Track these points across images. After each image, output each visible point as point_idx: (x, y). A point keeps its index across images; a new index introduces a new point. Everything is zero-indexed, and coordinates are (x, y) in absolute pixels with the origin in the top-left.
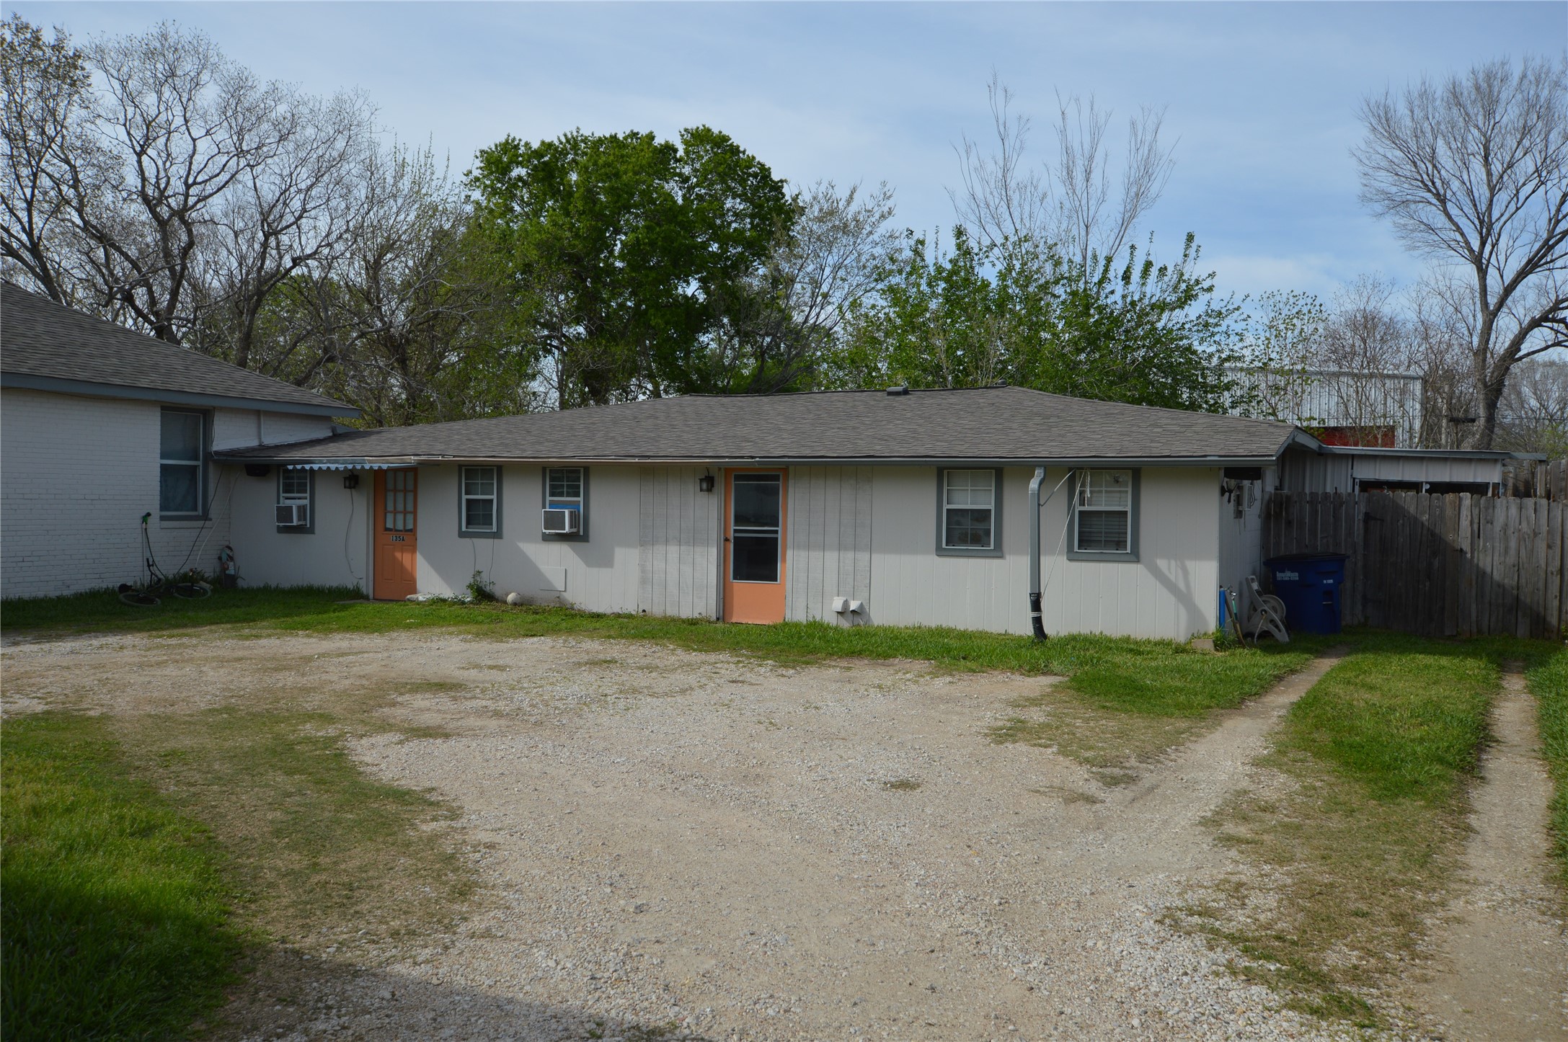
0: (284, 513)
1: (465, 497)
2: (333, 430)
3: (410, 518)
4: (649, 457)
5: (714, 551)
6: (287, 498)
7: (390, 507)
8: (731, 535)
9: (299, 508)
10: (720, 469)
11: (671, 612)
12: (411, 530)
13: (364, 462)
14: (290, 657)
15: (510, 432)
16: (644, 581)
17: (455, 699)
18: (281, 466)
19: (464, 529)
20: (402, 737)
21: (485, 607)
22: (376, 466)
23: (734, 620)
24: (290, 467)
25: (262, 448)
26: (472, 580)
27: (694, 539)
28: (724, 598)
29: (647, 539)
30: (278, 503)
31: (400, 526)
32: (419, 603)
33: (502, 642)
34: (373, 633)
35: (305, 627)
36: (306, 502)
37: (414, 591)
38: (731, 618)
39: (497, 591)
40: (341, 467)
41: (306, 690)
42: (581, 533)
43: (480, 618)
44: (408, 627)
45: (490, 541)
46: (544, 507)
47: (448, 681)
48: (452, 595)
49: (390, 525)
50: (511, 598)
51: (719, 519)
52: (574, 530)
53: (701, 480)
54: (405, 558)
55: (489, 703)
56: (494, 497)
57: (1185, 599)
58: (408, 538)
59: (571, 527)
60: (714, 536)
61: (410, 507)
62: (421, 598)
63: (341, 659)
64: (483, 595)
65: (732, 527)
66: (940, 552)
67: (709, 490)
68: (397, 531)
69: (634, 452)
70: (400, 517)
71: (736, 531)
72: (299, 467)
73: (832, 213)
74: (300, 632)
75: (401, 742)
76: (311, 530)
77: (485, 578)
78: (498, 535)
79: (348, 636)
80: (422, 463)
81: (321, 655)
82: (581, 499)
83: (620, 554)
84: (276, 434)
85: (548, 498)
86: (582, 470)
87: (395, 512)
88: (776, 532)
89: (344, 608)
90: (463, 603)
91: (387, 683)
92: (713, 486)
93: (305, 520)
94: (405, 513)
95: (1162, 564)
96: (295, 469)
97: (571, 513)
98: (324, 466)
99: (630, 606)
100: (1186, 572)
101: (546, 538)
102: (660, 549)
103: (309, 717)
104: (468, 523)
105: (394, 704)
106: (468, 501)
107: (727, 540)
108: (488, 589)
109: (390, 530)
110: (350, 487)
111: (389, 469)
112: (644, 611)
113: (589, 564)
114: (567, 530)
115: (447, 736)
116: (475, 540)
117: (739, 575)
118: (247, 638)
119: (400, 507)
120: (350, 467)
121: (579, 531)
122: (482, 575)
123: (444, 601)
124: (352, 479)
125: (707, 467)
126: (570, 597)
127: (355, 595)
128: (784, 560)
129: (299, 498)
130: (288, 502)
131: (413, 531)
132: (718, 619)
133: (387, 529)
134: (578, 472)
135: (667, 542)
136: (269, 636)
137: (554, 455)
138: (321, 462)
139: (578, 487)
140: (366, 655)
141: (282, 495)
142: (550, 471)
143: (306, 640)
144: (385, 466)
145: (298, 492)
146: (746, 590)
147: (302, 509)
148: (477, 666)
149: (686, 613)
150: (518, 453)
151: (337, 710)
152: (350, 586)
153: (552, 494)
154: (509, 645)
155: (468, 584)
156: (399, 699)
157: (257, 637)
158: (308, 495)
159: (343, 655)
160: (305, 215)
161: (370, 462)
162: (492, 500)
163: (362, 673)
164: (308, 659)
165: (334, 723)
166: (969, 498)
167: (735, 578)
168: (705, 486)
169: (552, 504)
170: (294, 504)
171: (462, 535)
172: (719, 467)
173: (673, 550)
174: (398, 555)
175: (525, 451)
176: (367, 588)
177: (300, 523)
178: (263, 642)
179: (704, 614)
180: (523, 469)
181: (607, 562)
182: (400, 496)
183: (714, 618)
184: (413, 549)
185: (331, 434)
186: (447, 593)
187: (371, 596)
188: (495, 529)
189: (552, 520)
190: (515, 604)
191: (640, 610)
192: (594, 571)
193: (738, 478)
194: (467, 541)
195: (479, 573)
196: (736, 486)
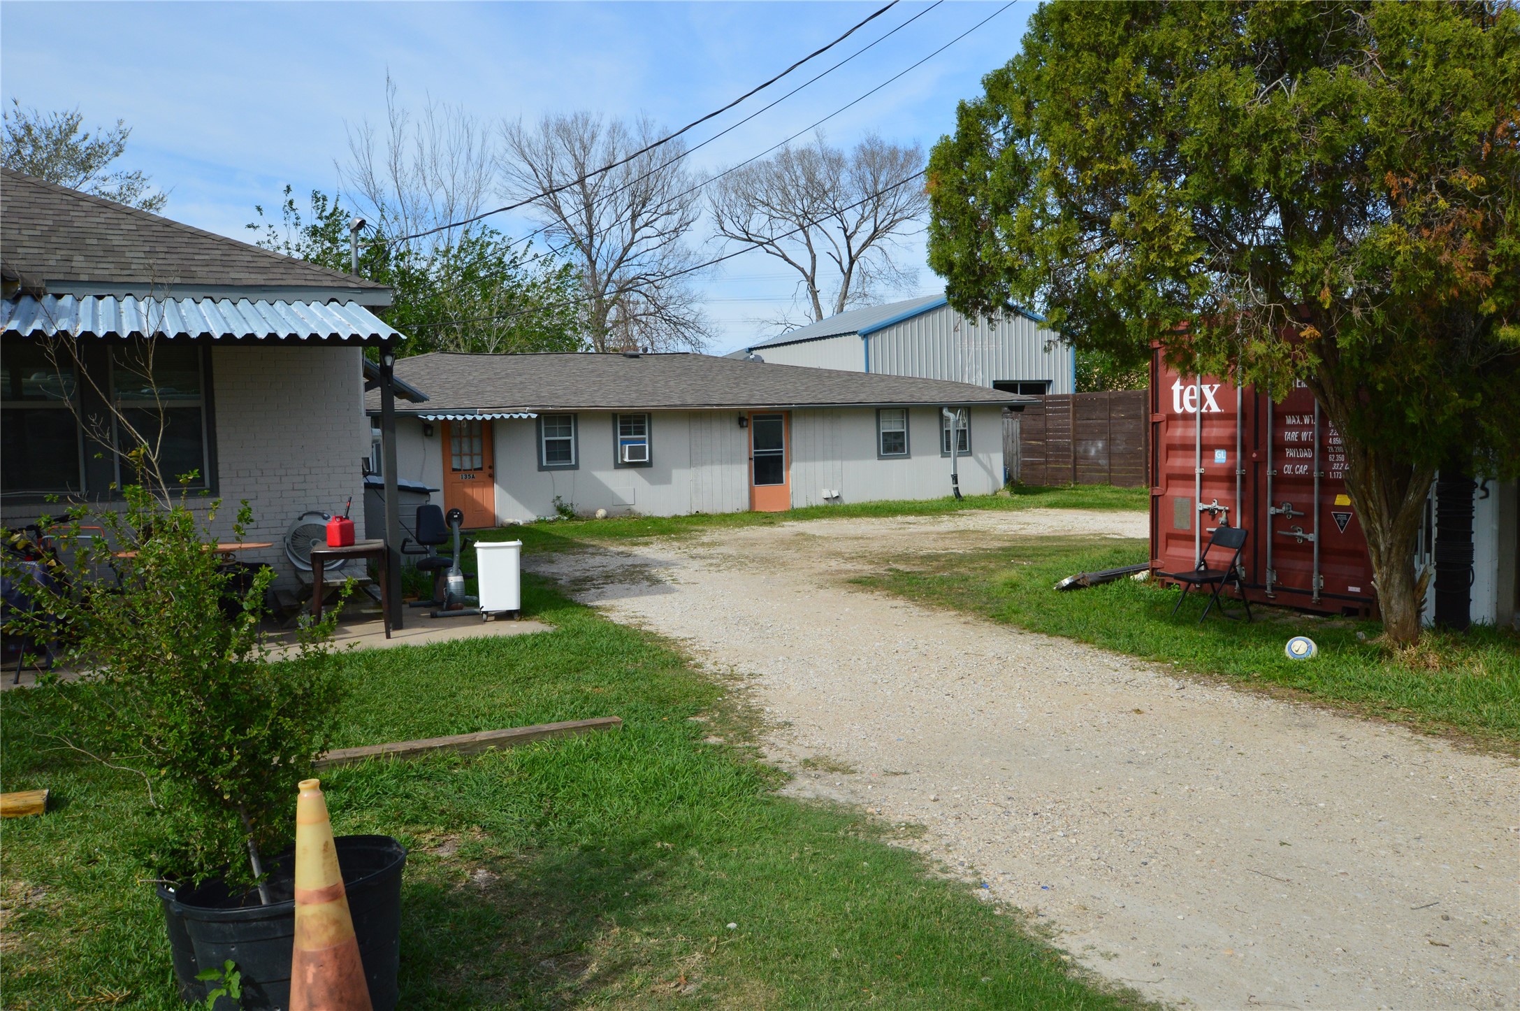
1: (544, 439)
5: (746, 467)
7: (455, 450)
8: (753, 455)
10: (746, 413)
11: (717, 510)
12: (486, 469)
16: (696, 491)
19: (545, 463)
23: (756, 511)
26: (554, 504)
27: (731, 460)
28: (752, 497)
29: (694, 461)
31: (467, 466)
38: (757, 507)
39: (582, 510)
42: (646, 461)
45: (567, 472)
46: (616, 443)
48: (533, 518)
49: (456, 466)
50: (601, 513)
51: (747, 446)
53: (738, 420)
54: (479, 493)
56: (572, 438)
57: (990, 473)
58: (485, 475)
60: (746, 457)
61: (476, 450)
64: (570, 514)
65: (753, 451)
66: (880, 457)
67: (742, 426)
68: (465, 470)
70: (467, 458)
71: (755, 453)
77: (566, 501)
78: (577, 467)
82: (648, 436)
83: (676, 474)
85: (619, 437)
86: (647, 415)
88: (782, 452)
90: (559, 521)
92: (745, 424)
94: (472, 455)
95: (980, 456)
99: (685, 510)
100: (990, 459)
101: (617, 467)
102: (709, 468)
104: (548, 459)
106: (547, 441)
107: (750, 459)
108: (571, 510)
109: (457, 470)
110: (430, 435)
112: (698, 512)
113: (652, 482)
116: (553, 472)
117: (758, 481)
119: (467, 450)
122: (561, 498)
124: (429, 428)
125: (739, 411)
126: (636, 508)
128: (788, 469)
131: (489, 470)
132: (750, 508)
133: (454, 470)
134: (643, 416)
135: (712, 463)
137: (624, 404)
139: (643, 428)
142: (621, 417)
146: (764, 490)
149: (728, 510)
153: (622, 434)
155: (552, 507)
162: (569, 441)
166: (892, 426)
167: (756, 483)
168: (741, 424)
169: (623, 441)
171: (541, 468)
172: (750, 412)
173: (718, 469)
174: (469, 491)
179: (742, 508)
180: (594, 416)
181: (666, 480)
182: (465, 440)
183: (747, 508)
184: (489, 485)
188: (573, 463)
189: (634, 453)
190: (607, 518)
191: (694, 512)
192: (657, 487)
193: (755, 418)
194: (546, 473)
195: (558, 497)
196: (754, 423)
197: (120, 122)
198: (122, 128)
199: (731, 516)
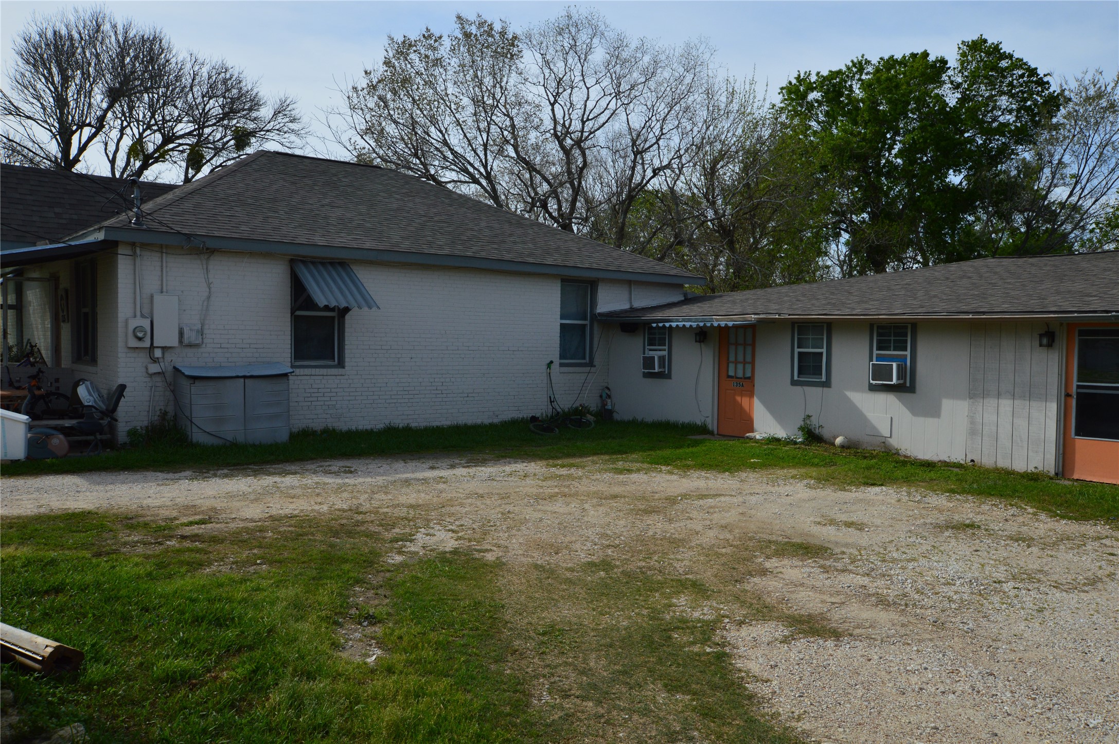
0: (648, 362)
1: (797, 350)
2: (685, 295)
3: (748, 367)
4: (984, 313)
5: (1053, 407)
6: (651, 350)
7: (732, 358)
8: (1074, 390)
9: (660, 357)
10: (1061, 324)
11: (1003, 463)
12: (749, 378)
13: (712, 320)
14: (657, 496)
15: (833, 293)
16: (973, 432)
17: (826, 570)
18: (648, 323)
19: (796, 378)
20: (786, 633)
21: (815, 449)
22: (723, 324)
23: (1076, 477)
24: (654, 325)
25: (632, 310)
26: (802, 423)
27: (1031, 393)
28: (1064, 454)
29: (978, 390)
30: (644, 354)
31: (740, 374)
32: (757, 441)
33: (845, 490)
34: (724, 472)
35: (667, 462)
36: (665, 353)
37: (752, 430)
38: (1072, 474)
39: (826, 433)
40: (694, 324)
41: (676, 543)
42: (908, 384)
43: (816, 461)
44: (753, 467)
45: (819, 389)
46: (871, 360)
47: (812, 541)
48: (785, 436)
49: (731, 373)
50: (839, 440)
51: (1060, 375)
52: (901, 382)
53: (1041, 336)
54: (745, 402)
55: (866, 581)
56: (824, 351)
58: (747, 385)
59: (898, 378)
60: (1053, 388)
61: (749, 359)
62: (758, 437)
63: (701, 502)
64: (812, 437)
65: (1075, 383)
67: (1050, 345)
68: (737, 378)
69: (965, 308)
70: (740, 366)
71: (1078, 387)
72: (661, 325)
73: (1100, 95)
74: (663, 468)
75: (785, 640)
76: (669, 376)
77: (814, 421)
78: (827, 384)
79: (703, 474)
80: (760, 321)
81: (685, 496)
82: (908, 353)
83: (947, 405)
84: (643, 299)
85: (875, 352)
86: (909, 326)
87: (736, 362)
89: (696, 443)
90: (795, 443)
91: (751, 539)
92: (1053, 341)
93: (664, 367)
94: (745, 363)
96: (658, 327)
97: (898, 367)
98: (681, 324)
99: (957, 456)
101: (873, 388)
102: (991, 403)
103: (682, 585)
104: (800, 373)
105: (764, 572)
106: (800, 353)
107: (1068, 395)
108: (817, 431)
109: (731, 377)
110: (700, 342)
111: (734, 326)
112: (972, 461)
113: (915, 411)
114: (894, 381)
115: (836, 635)
116: (806, 388)
117: (1082, 430)
118: (620, 472)
119: (740, 358)
120: (701, 324)
121: (905, 382)
122: (812, 418)
123: (776, 440)
124: (702, 335)
125: (1047, 322)
126: (895, 442)
127: (702, 430)
129: (660, 350)
130: (652, 353)
131: (751, 379)
132: (1057, 474)
133: (729, 377)
134: (906, 327)
135: (999, 396)
136: (638, 470)
137: (884, 312)
138: (677, 321)
139: (906, 341)
140: (723, 499)
141: (647, 347)
142: (878, 327)
143: (668, 477)
144: (730, 324)
145: (659, 345)
146: (1089, 447)
147: (662, 359)
148: (832, 522)
149: (1020, 466)
150: (847, 311)
151: (707, 575)
152: (699, 423)
153: (879, 349)
154: (853, 495)
155: (799, 426)
156: (768, 565)
157: (629, 471)
158: (666, 347)
159: (702, 497)
160: (662, 137)
161: (717, 320)
162: (821, 354)
163: (723, 522)
164: (672, 501)
165: (708, 598)
167: (1077, 434)
168: (1045, 341)
169: (879, 358)
170: (656, 355)
171: (794, 383)
172: (1061, 322)
173: (1006, 404)
174: (738, 398)
175: (854, 309)
176: (712, 425)
177: (661, 370)
178: (634, 477)
179: (1041, 468)
180: (851, 326)
181: (934, 411)
182: (741, 349)
183: (1052, 473)
184: (751, 394)
185: (683, 299)
186: (781, 434)
187: (716, 432)
188: (824, 379)
189: (880, 372)
190: (842, 447)
191: (968, 460)
192: (921, 420)
193: (1081, 333)
194: (799, 389)
195: (809, 417)
196: (1080, 341)
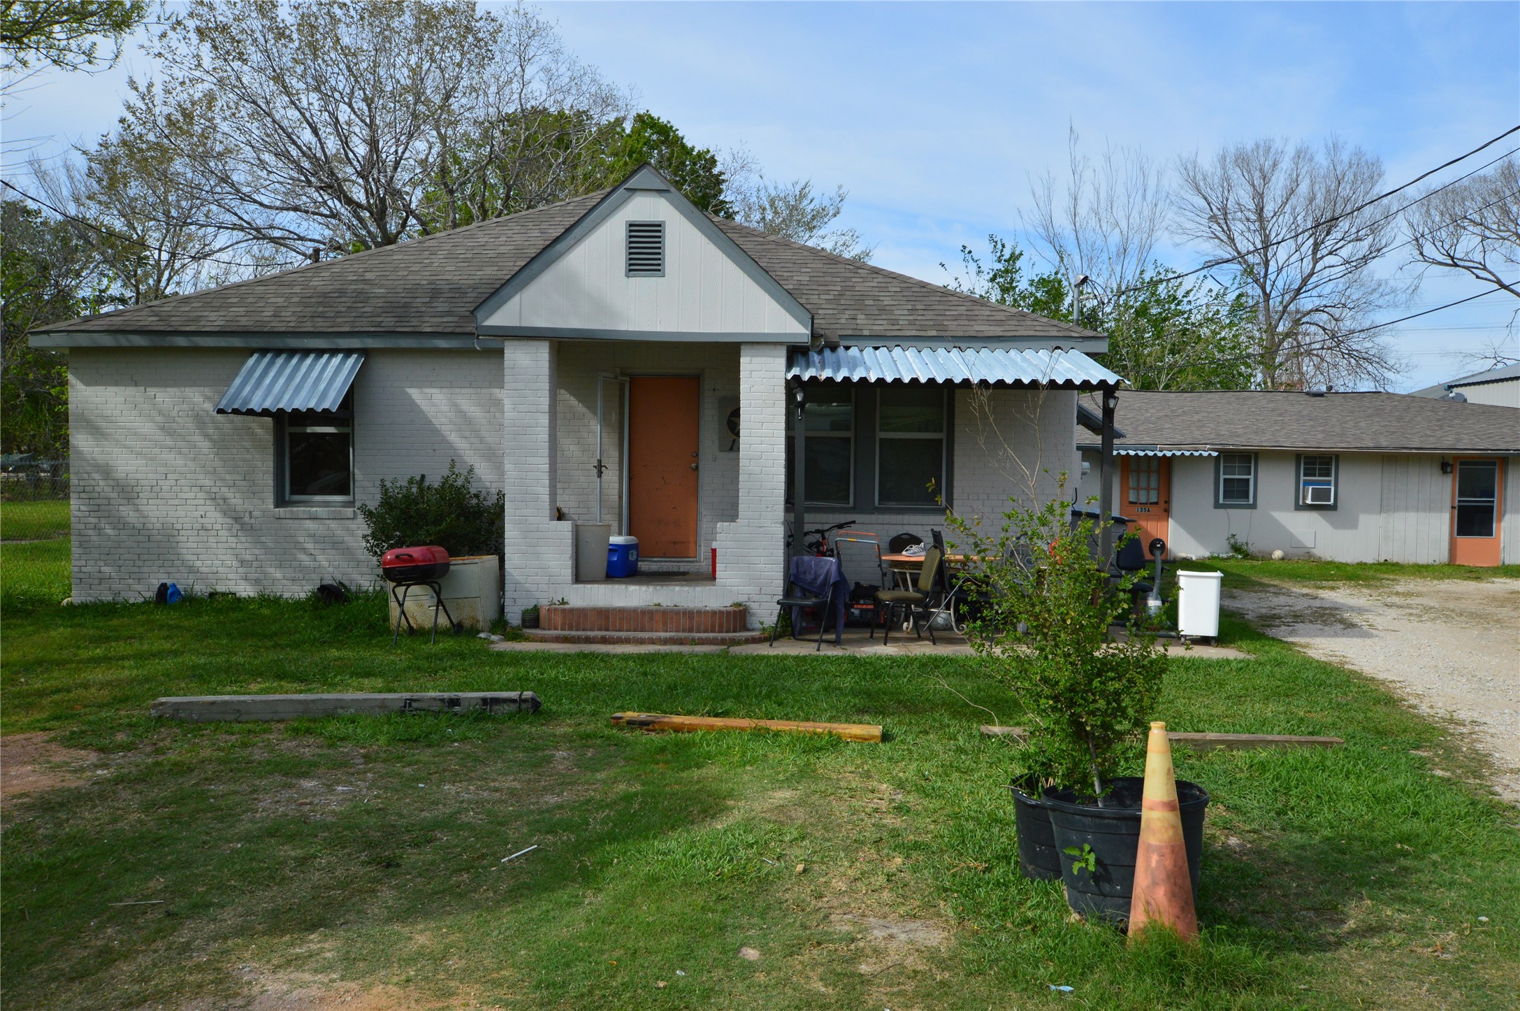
1: (1222, 477)
3: (1153, 493)
5: (1446, 516)
7: (1133, 484)
8: (1456, 504)
10: (1451, 458)
11: (1410, 560)
12: (1161, 503)
16: (1387, 539)
19: (1221, 501)
23: (1460, 562)
26: (1229, 542)
27: (1431, 508)
28: (1453, 549)
29: (1384, 507)
31: (1143, 500)
38: (1458, 561)
39: (1259, 550)
42: (1330, 504)
45: (1244, 511)
46: (1298, 484)
48: (1207, 554)
49: (1132, 499)
50: (1278, 554)
51: (1449, 493)
53: (1441, 466)
54: (1152, 525)
56: (1251, 477)
58: (1157, 510)
60: (1448, 505)
61: (1154, 485)
64: (1245, 553)
65: (1457, 499)
67: (1445, 472)
68: (1141, 504)
70: (1143, 493)
71: (1459, 501)
77: (1241, 539)
78: (1254, 506)
82: (1332, 479)
83: (1364, 519)
85: (1303, 478)
86: (1334, 457)
87: (1138, 489)
88: (1493, 502)
92: (1449, 470)
94: (1149, 489)
99: (1372, 557)
101: (1297, 508)
102: (1400, 514)
104: (1225, 497)
106: (1225, 479)
107: (1453, 508)
108: (1246, 549)
109: (1133, 503)
112: (1387, 560)
113: (1336, 526)
114: (1332, 501)
116: (1230, 510)
117: (1461, 532)
119: (1144, 484)
122: (1236, 537)
125: (1443, 456)
126: (1317, 552)
128: (1500, 520)
131: (1164, 504)
133: (1131, 503)
134: (1330, 458)
135: (1407, 510)
137: (1309, 445)
139: (1330, 469)
142: (1305, 458)
146: (1468, 541)
149: (1423, 560)
153: (1305, 475)
155: (1227, 546)
162: (1248, 480)
167: (1458, 534)
168: (1443, 470)
169: (1306, 483)
171: (1217, 505)
172: (1456, 457)
173: (1413, 516)
174: (1145, 524)
179: (1440, 560)
180: (1276, 456)
181: (1353, 524)
182: (1143, 475)
183: (1447, 562)
184: (1165, 519)
188: (1251, 502)
189: (1318, 495)
190: (1283, 560)
191: (1383, 560)
192: (1341, 532)
193: (1461, 464)
194: (1222, 511)
195: (1233, 536)
196: (1460, 469)
197: (840, 187)
198: (841, 192)
199: (1427, 567)
